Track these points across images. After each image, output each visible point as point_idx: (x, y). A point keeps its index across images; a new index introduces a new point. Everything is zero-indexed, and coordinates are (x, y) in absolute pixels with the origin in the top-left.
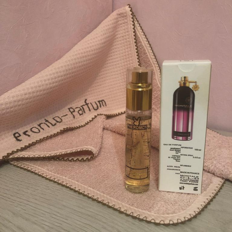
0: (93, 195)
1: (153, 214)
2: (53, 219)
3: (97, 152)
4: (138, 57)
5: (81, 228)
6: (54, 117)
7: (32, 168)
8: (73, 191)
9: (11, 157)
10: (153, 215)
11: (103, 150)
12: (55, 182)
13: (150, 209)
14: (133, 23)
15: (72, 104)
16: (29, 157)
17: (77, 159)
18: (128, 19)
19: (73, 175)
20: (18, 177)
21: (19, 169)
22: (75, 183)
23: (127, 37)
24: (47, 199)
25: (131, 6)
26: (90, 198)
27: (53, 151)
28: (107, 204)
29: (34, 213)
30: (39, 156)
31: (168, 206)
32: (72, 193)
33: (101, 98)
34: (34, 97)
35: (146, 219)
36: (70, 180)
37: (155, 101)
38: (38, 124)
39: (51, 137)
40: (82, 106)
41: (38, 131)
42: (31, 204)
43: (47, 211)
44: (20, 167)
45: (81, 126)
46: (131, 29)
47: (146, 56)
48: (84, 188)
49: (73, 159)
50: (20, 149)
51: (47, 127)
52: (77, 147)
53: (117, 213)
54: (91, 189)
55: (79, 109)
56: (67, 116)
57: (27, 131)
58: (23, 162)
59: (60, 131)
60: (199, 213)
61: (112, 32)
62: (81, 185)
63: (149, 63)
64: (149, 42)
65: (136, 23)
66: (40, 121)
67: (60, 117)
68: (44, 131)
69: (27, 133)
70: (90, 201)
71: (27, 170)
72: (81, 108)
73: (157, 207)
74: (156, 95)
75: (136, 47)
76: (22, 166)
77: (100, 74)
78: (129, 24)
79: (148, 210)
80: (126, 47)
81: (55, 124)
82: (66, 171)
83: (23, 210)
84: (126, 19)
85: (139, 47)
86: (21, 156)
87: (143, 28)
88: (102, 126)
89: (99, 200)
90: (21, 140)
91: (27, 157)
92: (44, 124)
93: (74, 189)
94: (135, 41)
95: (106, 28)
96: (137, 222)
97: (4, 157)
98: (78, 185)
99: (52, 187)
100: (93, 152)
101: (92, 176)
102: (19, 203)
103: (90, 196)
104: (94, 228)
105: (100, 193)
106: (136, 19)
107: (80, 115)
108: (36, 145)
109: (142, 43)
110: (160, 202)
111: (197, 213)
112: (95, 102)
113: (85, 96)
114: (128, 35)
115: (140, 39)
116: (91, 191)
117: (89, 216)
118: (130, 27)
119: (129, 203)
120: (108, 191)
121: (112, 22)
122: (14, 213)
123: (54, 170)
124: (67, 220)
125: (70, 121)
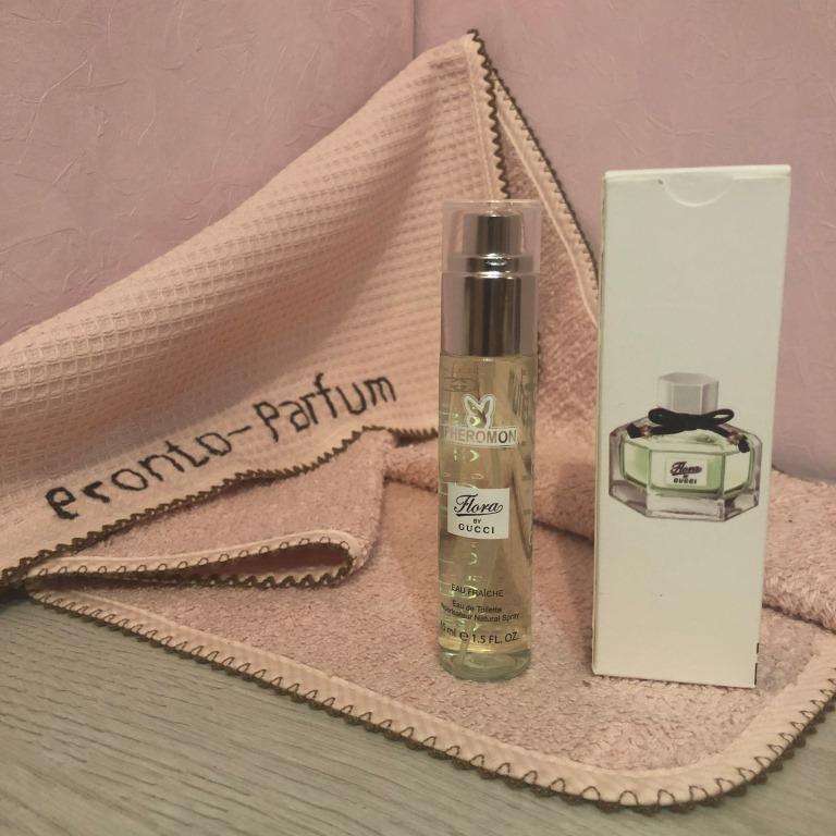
0: (351, 703)
1: (590, 768)
2: (195, 790)
3: (365, 553)
5: (302, 823)
6: (201, 434)
7: (115, 613)
8: (272, 691)
9: (35, 572)
10: (590, 773)
12: (202, 661)
13: (576, 749)
14: (489, 97)
15: (266, 392)
16: (102, 571)
17: (285, 581)
18: (473, 81)
19: (273, 636)
20: (59, 646)
21: (63, 618)
22: (279, 663)
23: (470, 146)
24: (171, 722)
25: (481, 36)
26: (337, 714)
27: (196, 550)
28: (403, 734)
30: (140, 570)
31: (649, 738)
32: (267, 697)
33: (375, 369)
34: (126, 352)
35: (564, 786)
36: (257, 650)
37: (578, 377)
38: (138, 459)
39: (188, 504)
40: (304, 399)
41: (140, 485)
42: (109, 740)
43: (172, 765)
44: (70, 611)
45: (301, 467)
46: (482, 117)
48: (315, 677)
49: (270, 580)
50: (70, 543)
51: (176, 470)
52: (285, 534)
53: (445, 768)
54: (344, 683)
55: (294, 408)
56: (248, 432)
57: (98, 484)
58: (82, 594)
59: (222, 484)
60: (776, 766)
61: (415, 126)
62: (303, 670)
63: (553, 239)
64: (548, 162)
65: (501, 95)
66: (149, 450)
67: (224, 435)
68: (162, 484)
69: (98, 491)
70: (339, 726)
71: (95, 619)
72: (303, 404)
73: (602, 744)
74: (580, 353)
75: (503, 183)
76: (76, 608)
77: (370, 282)
78: (475, 98)
79: (569, 754)
80: (465, 183)
81: (206, 460)
82: (244, 622)
83: (75, 762)
84: (464, 81)
85: (511, 183)
86: (74, 568)
87: (524, 112)
89: (376, 720)
90: (77, 515)
91: (97, 573)
92: (163, 459)
93: (275, 683)
94: (499, 159)
95: (391, 111)
96: (527, 801)
97: (9, 573)
98: (292, 668)
99: (195, 680)
100: (347, 551)
101: (345, 639)
102: (60, 736)
103: (337, 706)
104: (357, 822)
105: (380, 698)
106: (501, 81)
107: (299, 428)
108: (133, 533)
109: (523, 167)
110: (616, 723)
111: (766, 763)
112: (355, 387)
113: (316, 362)
114: (472, 140)
115: (515, 154)
116: (340, 688)
117: (336, 779)
118: (477, 110)
119: (493, 731)
120: (408, 690)
121: (415, 90)
122: (38, 774)
123: (198, 618)
124: (247, 795)
125: (259, 450)
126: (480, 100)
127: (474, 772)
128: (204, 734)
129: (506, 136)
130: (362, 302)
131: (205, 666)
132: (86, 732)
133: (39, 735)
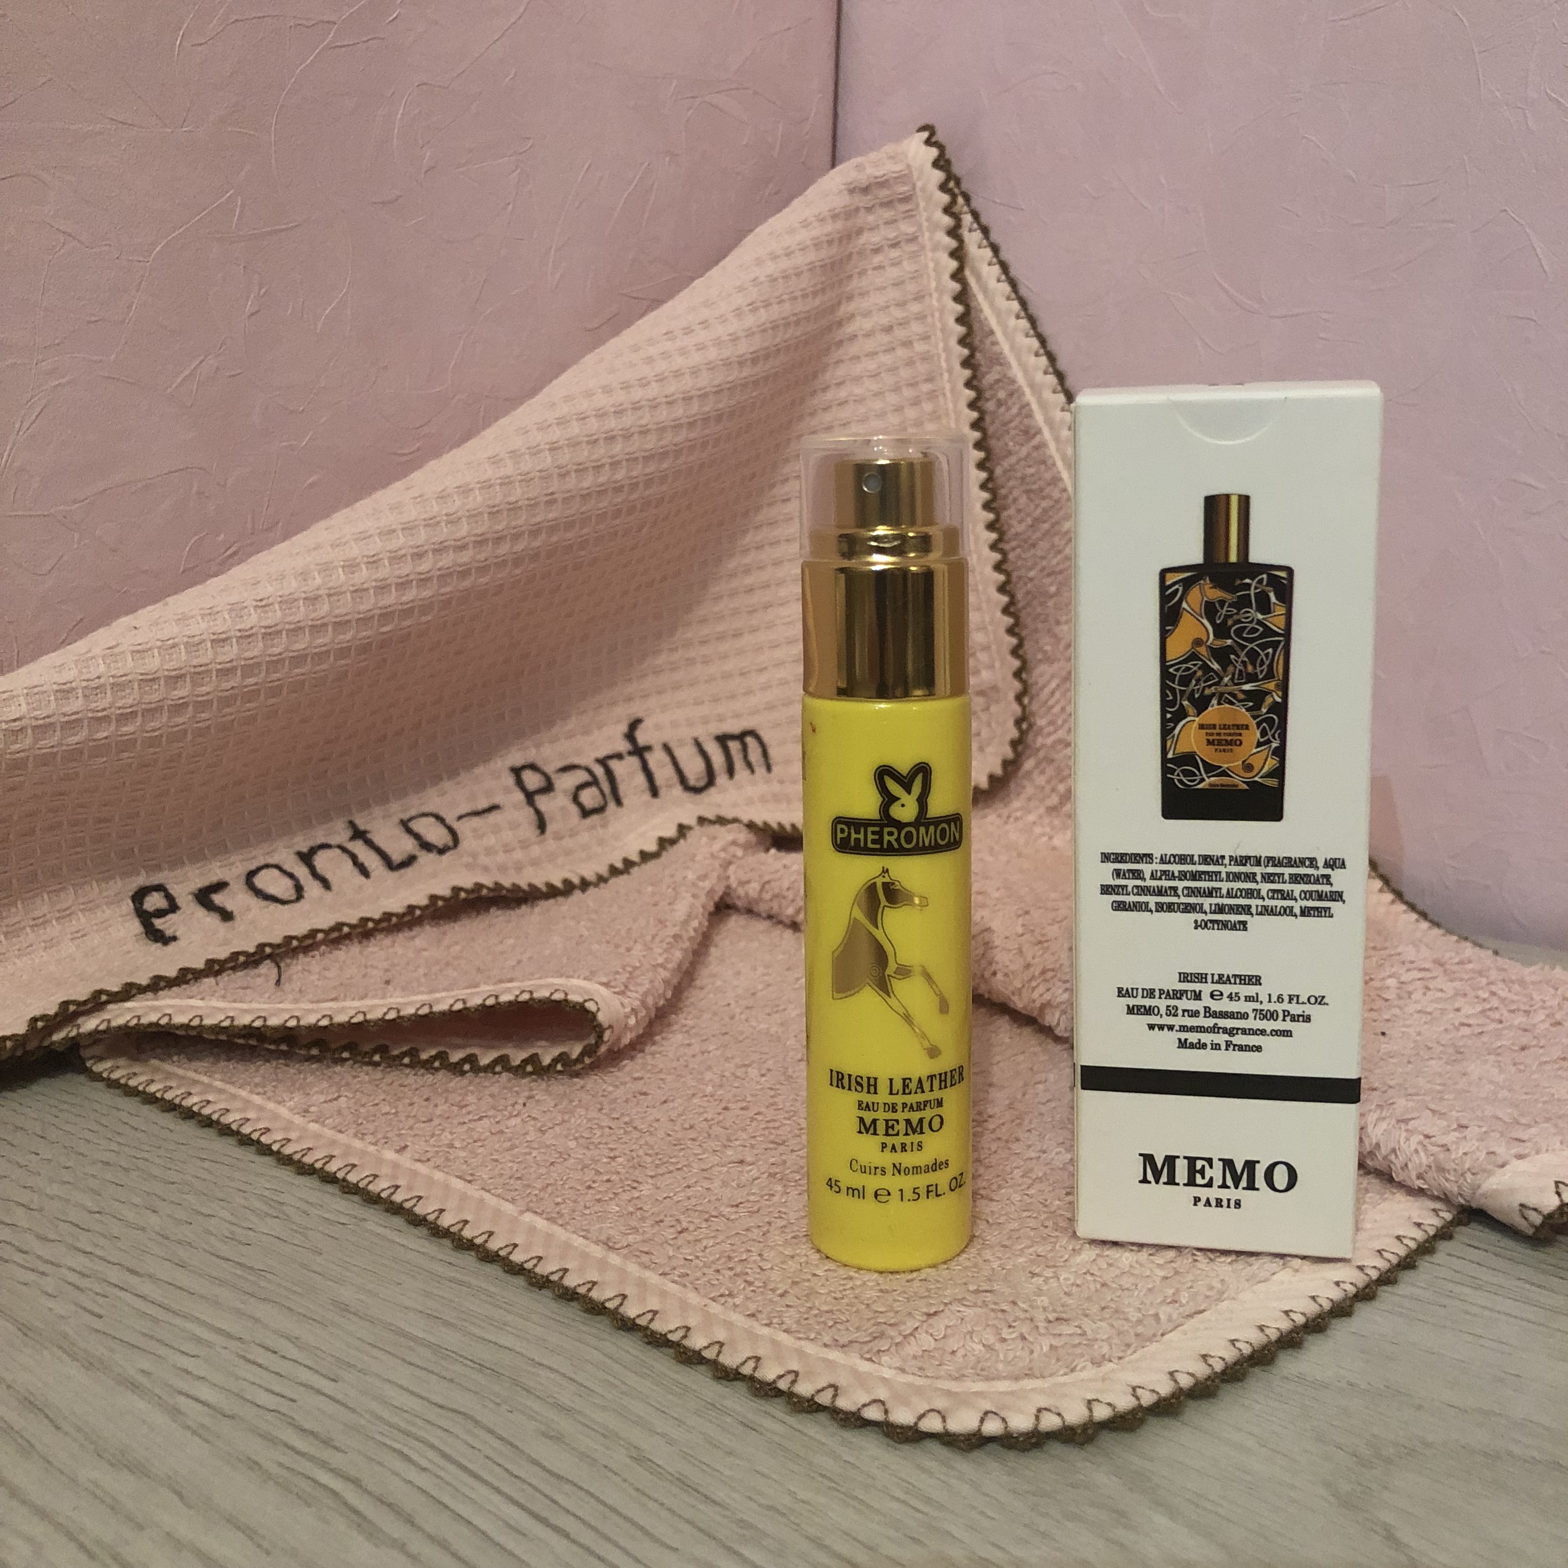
0: (540, 1253)
1: (888, 1373)
2: (256, 1369)
3: (632, 1021)
4: (981, 455)
5: (403, 1425)
6: (411, 814)
7: (211, 1098)
8: (423, 1231)
9: (90, 1024)
10: (884, 1380)
11: (684, 1019)
12: (329, 1179)
13: (875, 1341)
14: (953, 244)
15: (537, 745)
16: (195, 1022)
17: (496, 1062)
18: (925, 215)
19: (451, 1146)
20: (114, 1146)
21: (131, 1104)
22: (447, 1187)
23: (916, 328)
24: (251, 1268)
25: (940, 137)
26: (516, 1270)
28: (610, 1305)
29: (145, 1335)
30: (258, 1024)
32: (415, 1241)
33: (738, 716)
36: (419, 1167)
38: (296, 849)
39: (361, 931)
40: (603, 762)
41: (291, 895)
42: (147, 1288)
44: (144, 1092)
45: (576, 881)
46: (938, 280)
47: (1037, 448)
48: (498, 1213)
49: (471, 1059)
50: (146, 983)
51: (356, 872)
53: (661, 1362)
54: (541, 1223)
55: (582, 777)
56: (492, 817)
57: (220, 886)
58: (168, 1067)
59: (425, 902)
60: (1205, 1389)
61: (815, 294)
62: (482, 1200)
63: (1056, 494)
64: (1052, 358)
65: (972, 239)
66: (317, 835)
67: (450, 819)
68: (329, 895)
69: (217, 898)
71: (180, 1106)
72: (599, 771)
75: (970, 394)
76: (152, 1088)
77: (732, 564)
78: (928, 245)
80: (908, 393)
81: (410, 861)
82: (411, 1121)
83: (88, 1318)
84: (909, 215)
85: (988, 394)
86: (152, 1018)
87: (1013, 272)
88: (707, 884)
89: (571, 1281)
90: (174, 938)
92: (337, 851)
93: (431, 1218)
94: (966, 352)
95: (771, 268)
97: (39, 1023)
98: (464, 1197)
99: (304, 1207)
100: (594, 1015)
101: (564, 1155)
102: (73, 1277)
103: (517, 1257)
105: (593, 1246)
106: (976, 215)
107: (586, 813)
109: (1010, 367)
111: (1185, 1382)
112: (697, 743)
113: (629, 699)
114: (921, 317)
115: (995, 343)
116: (532, 1230)
118: (931, 265)
119: (752, 1307)
120: (639, 1238)
121: (817, 231)
122: (25, 1329)
123: (339, 1112)
124: (333, 1380)
125: (508, 850)
126: (935, 249)
127: (702, 1368)
128: (299, 1290)
129: (981, 311)
130: (718, 598)
131: (330, 1188)
132: (115, 1275)
133: (43, 1273)
